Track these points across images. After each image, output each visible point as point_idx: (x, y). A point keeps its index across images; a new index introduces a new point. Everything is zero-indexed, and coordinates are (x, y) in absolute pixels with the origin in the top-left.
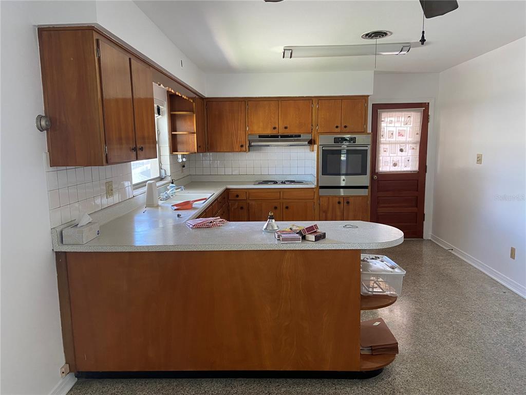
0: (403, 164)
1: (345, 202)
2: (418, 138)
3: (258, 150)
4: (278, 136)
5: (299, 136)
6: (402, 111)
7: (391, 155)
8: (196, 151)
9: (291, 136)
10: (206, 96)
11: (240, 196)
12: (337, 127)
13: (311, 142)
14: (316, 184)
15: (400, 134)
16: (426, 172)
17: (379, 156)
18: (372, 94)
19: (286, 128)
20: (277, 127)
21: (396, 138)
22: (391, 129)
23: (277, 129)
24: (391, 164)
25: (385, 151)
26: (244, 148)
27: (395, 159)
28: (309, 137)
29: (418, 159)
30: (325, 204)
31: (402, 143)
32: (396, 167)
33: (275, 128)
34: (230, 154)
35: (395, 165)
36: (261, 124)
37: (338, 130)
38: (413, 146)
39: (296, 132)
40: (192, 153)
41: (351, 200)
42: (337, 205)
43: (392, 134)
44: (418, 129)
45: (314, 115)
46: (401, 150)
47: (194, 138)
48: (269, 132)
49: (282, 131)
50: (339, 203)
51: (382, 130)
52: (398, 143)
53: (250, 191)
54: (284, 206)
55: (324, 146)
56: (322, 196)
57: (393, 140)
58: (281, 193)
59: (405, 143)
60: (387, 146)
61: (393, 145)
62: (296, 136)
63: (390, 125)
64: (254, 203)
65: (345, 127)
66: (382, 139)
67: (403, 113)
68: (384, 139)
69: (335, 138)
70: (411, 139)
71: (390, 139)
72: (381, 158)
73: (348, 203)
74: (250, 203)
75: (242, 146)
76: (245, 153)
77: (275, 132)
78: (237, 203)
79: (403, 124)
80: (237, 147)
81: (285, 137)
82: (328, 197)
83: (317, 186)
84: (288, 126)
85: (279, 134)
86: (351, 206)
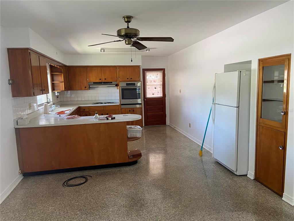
0: (156, 94)
1: (132, 110)
2: (161, 83)
3: (93, 89)
5: (112, 83)
7: (151, 90)
8: (64, 90)
9: (108, 83)
10: (68, 65)
11: (85, 110)
12: (128, 79)
13: (117, 85)
14: (119, 103)
16: (166, 97)
17: (146, 91)
18: (141, 65)
21: (153, 83)
23: (101, 80)
24: (152, 94)
25: (149, 89)
26: (86, 88)
27: (153, 92)
28: (116, 83)
29: (162, 92)
30: (124, 112)
31: (156, 85)
33: (100, 79)
34: (80, 91)
35: (153, 94)
36: (94, 78)
38: (160, 86)
39: (110, 81)
40: (62, 91)
41: (135, 110)
43: (151, 81)
44: (161, 79)
45: (117, 73)
46: (155, 88)
47: (63, 84)
48: (98, 81)
49: (104, 81)
50: (130, 111)
51: (147, 80)
52: (154, 85)
53: (90, 107)
54: (106, 113)
55: (122, 87)
56: (123, 108)
58: (105, 108)
60: (149, 86)
61: (152, 86)
62: (110, 83)
63: (150, 78)
64: (92, 113)
65: (131, 79)
67: (155, 73)
68: (148, 84)
69: (126, 83)
70: (159, 84)
71: (151, 84)
72: (147, 91)
74: (90, 113)
75: (86, 87)
76: (87, 91)
77: (100, 81)
78: (84, 113)
79: (155, 77)
80: (83, 88)
81: (105, 83)
82: (125, 109)
83: (120, 104)
84: (106, 78)
85: (102, 82)
86: (135, 112)
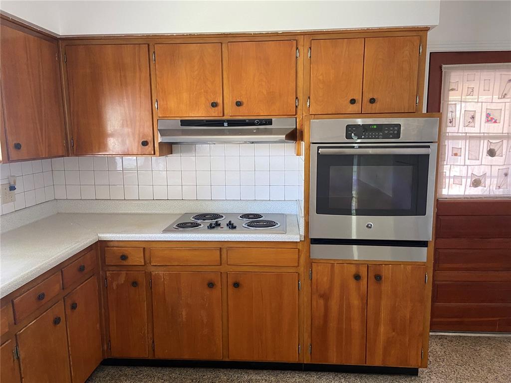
0: (494, 182)
1: (371, 275)
3: (190, 151)
4: (224, 121)
5: (269, 122)
6: (495, 69)
7: (468, 162)
9: (251, 123)
11: (130, 258)
12: (353, 101)
13: (294, 136)
15: (490, 119)
18: (437, 24)
19: (239, 104)
20: (220, 101)
21: (481, 127)
22: (470, 107)
23: (220, 107)
24: (469, 182)
25: (456, 155)
26: (150, 149)
27: (478, 172)
28: (290, 125)
30: (325, 279)
31: (495, 138)
32: (480, 188)
33: (214, 105)
35: (476, 183)
36: (185, 96)
37: (356, 108)
39: (261, 112)
41: (386, 272)
42: (352, 283)
43: (473, 117)
45: (300, 73)
46: (492, 153)
48: (202, 113)
49: (230, 113)
50: (357, 277)
51: (450, 109)
52: (484, 138)
53: (154, 245)
54: (231, 282)
55: (321, 145)
56: (318, 262)
57: (474, 130)
58: (224, 251)
59: (501, 137)
60: (461, 144)
61: (474, 142)
62: (261, 122)
63: (469, 98)
64: (161, 273)
65: (372, 101)
66: (449, 129)
67: (498, 73)
68: (453, 130)
69: (348, 127)
71: (468, 130)
72: (446, 169)
73: (378, 278)
74: (153, 273)
75: (145, 143)
77: (214, 114)
78: (124, 273)
79: (495, 97)
80: (135, 147)
81: (236, 124)
82: (332, 264)
83: (306, 236)
84: (244, 100)
85: (224, 118)
86: (386, 287)
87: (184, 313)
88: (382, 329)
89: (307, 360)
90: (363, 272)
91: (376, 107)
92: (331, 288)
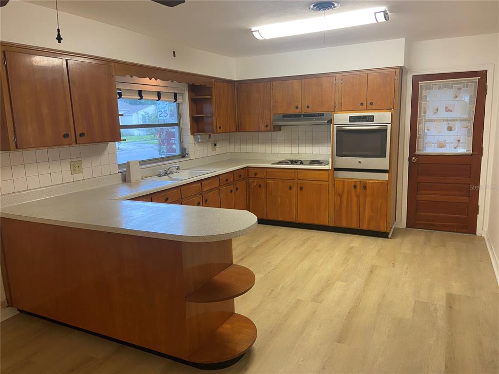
0: (452, 146)
1: (362, 185)
4: (302, 115)
5: (322, 115)
9: (314, 116)
10: (236, 79)
11: (259, 174)
12: (362, 104)
14: (330, 165)
16: (482, 155)
19: (308, 107)
20: (300, 106)
21: (442, 114)
23: (300, 109)
25: (428, 130)
26: (269, 128)
27: (441, 139)
30: (340, 187)
31: (451, 120)
33: (297, 108)
36: (285, 104)
37: (363, 107)
39: (319, 111)
41: (368, 185)
42: (353, 189)
43: (437, 110)
45: (337, 92)
48: (292, 111)
49: (304, 110)
50: (355, 187)
52: (445, 120)
53: (268, 170)
54: (299, 187)
55: (338, 125)
56: (337, 179)
58: (296, 173)
59: (455, 120)
62: (319, 115)
64: (271, 182)
65: (371, 104)
69: (350, 117)
73: (365, 187)
74: (267, 182)
75: (267, 126)
77: (297, 112)
78: (256, 181)
79: (451, 98)
80: (263, 127)
81: (307, 116)
82: (343, 180)
83: (332, 167)
84: (310, 106)
85: (302, 113)
86: (368, 191)
87: (279, 200)
88: (367, 211)
89: (332, 225)
90: (358, 185)
91: (374, 107)
92: (343, 191)
